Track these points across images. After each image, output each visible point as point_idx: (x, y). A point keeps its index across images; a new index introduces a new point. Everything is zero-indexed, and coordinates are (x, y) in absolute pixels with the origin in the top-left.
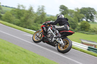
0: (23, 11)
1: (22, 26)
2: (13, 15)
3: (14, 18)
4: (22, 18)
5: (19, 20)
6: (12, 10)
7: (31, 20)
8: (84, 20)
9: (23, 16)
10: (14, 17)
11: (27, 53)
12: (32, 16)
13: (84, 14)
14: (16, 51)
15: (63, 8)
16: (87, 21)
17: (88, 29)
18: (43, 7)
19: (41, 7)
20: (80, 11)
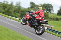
0: (7, 5)
4: (6, 9)
5: (4, 10)
7: (12, 11)
8: (45, 11)
9: (7, 8)
10: (1, 9)
11: (9, 31)
12: (13, 8)
13: (45, 8)
15: (32, 3)
16: (47, 12)
17: (48, 17)
18: (20, 2)
19: (18, 2)
20: (43, 6)
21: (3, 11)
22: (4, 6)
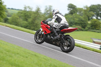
0: (30, 12)
1: (29, 29)
2: (20, 17)
3: (21, 21)
4: (30, 20)
5: (26, 22)
6: (19, 12)
7: (39, 22)
8: (94, 18)
9: (30, 18)
12: (40, 17)
14: (27, 55)
15: (71, 6)
16: (97, 18)
17: (99, 27)
18: (51, 6)
19: (48, 7)
20: (89, 9)
21: (24, 24)
22: (26, 16)
